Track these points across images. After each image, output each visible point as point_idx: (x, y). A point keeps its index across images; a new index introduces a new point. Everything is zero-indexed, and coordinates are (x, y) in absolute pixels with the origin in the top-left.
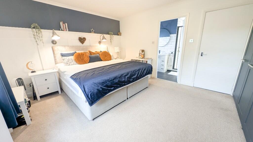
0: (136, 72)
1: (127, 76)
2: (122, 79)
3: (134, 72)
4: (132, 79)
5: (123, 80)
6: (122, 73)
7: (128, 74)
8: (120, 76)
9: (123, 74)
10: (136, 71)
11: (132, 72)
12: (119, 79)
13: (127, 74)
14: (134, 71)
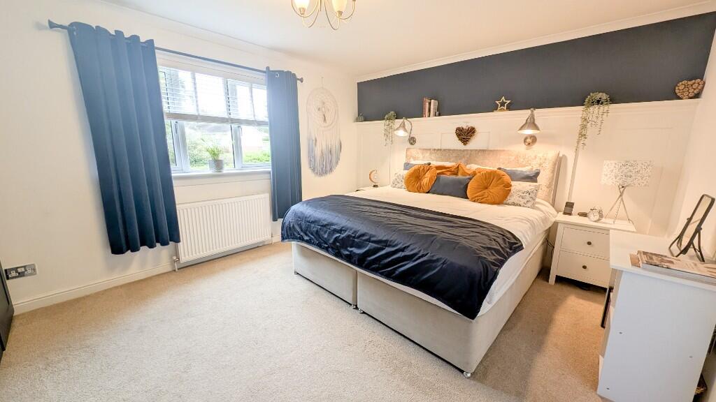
0: (369, 240)
1: (338, 235)
2: (325, 232)
3: (364, 238)
4: (347, 253)
5: (326, 236)
6: (335, 221)
7: (345, 231)
8: (325, 223)
9: (332, 224)
10: (372, 239)
11: (355, 232)
12: (320, 229)
13: (341, 230)
14: (363, 235)
